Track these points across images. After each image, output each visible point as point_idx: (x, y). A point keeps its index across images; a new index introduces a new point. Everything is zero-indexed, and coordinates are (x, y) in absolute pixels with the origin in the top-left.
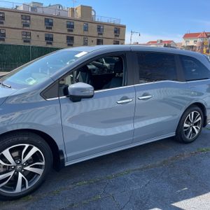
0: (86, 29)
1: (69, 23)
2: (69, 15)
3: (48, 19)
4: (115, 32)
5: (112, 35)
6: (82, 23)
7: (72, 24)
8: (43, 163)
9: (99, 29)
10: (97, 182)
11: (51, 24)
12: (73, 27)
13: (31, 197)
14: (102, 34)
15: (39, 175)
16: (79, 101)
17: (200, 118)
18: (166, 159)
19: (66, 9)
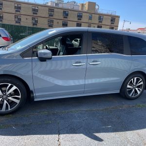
0: (90, 18)
1: (79, 14)
2: (80, 9)
3: (65, 11)
4: (112, 21)
5: (109, 23)
6: (88, 14)
7: (81, 15)
8: (20, 97)
9: (100, 18)
10: (54, 114)
11: (67, 15)
12: (81, 16)
13: (11, 115)
14: (101, 22)
15: (17, 103)
16: (45, 61)
17: (142, 83)
18: (108, 107)
19: (79, 4)
